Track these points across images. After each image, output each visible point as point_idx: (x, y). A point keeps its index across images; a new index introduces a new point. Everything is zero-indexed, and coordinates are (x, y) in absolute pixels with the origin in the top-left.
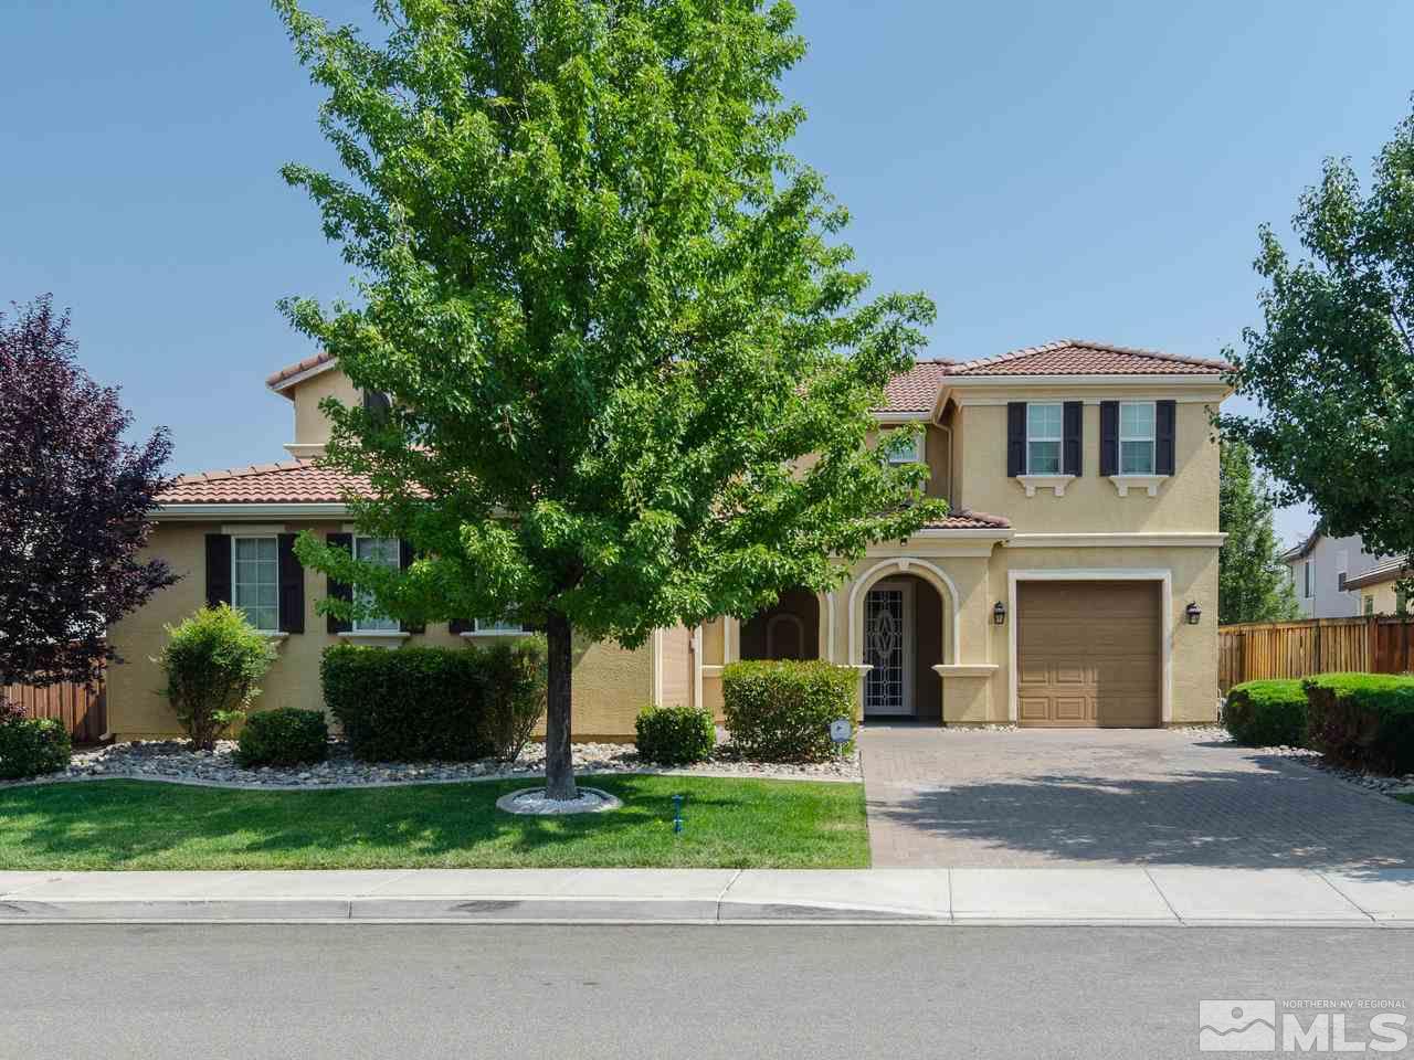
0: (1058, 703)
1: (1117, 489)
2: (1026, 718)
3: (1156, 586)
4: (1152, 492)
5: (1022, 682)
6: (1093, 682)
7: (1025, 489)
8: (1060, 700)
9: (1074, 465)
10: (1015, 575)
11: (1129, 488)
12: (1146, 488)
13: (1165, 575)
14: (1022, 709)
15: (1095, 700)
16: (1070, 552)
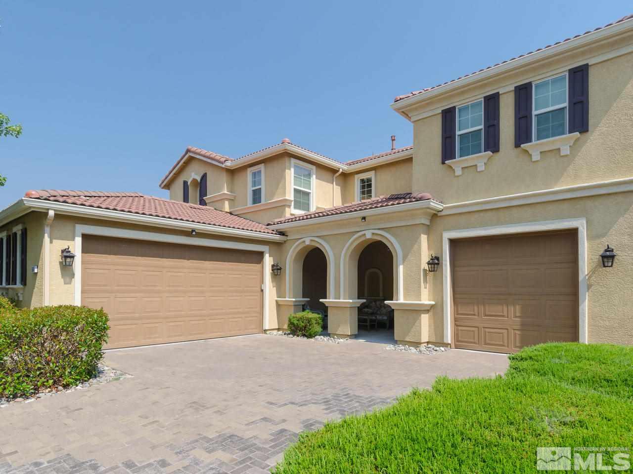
0: (485, 332)
1: (531, 156)
2: (462, 342)
3: (571, 235)
4: (565, 151)
5: (458, 314)
6: (516, 317)
7: (454, 170)
8: (487, 330)
9: (493, 144)
10: (448, 235)
11: (541, 152)
12: (559, 149)
13: (580, 224)
14: (458, 334)
15: (518, 332)
16: (489, 214)
